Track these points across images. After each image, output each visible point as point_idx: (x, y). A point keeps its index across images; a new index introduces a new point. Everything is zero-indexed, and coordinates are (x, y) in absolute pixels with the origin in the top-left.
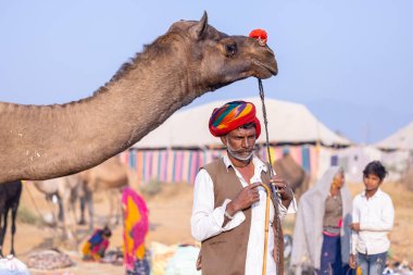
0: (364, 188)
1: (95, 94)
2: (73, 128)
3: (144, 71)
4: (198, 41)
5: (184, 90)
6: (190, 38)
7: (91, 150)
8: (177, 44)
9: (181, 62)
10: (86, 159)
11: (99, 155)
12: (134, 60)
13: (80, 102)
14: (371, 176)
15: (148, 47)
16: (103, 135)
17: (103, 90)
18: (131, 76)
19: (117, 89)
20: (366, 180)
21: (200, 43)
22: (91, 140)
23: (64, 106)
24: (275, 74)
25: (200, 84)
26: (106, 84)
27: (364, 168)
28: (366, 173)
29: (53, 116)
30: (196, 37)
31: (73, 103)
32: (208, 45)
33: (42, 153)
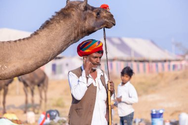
0: (121, 81)
1: (32, 35)
2: (21, 52)
3: (57, 25)
4: (84, 11)
5: (76, 35)
6: (80, 9)
7: (31, 64)
8: (73, 13)
9: (76, 21)
10: (28, 68)
11: (35, 66)
12: (51, 19)
13: (24, 39)
14: (125, 75)
15: (58, 14)
16: (36, 56)
17: (36, 33)
18: (50, 27)
19: (43, 33)
20: (123, 77)
21: (85, 12)
22: (30, 59)
23: (15, 41)
24: (114, 25)
25: (85, 32)
26: (38, 31)
27: (121, 71)
28: (123, 73)
29: (11, 47)
30: (83, 9)
31: (20, 40)
32: (88, 13)
33: (7, 66)
